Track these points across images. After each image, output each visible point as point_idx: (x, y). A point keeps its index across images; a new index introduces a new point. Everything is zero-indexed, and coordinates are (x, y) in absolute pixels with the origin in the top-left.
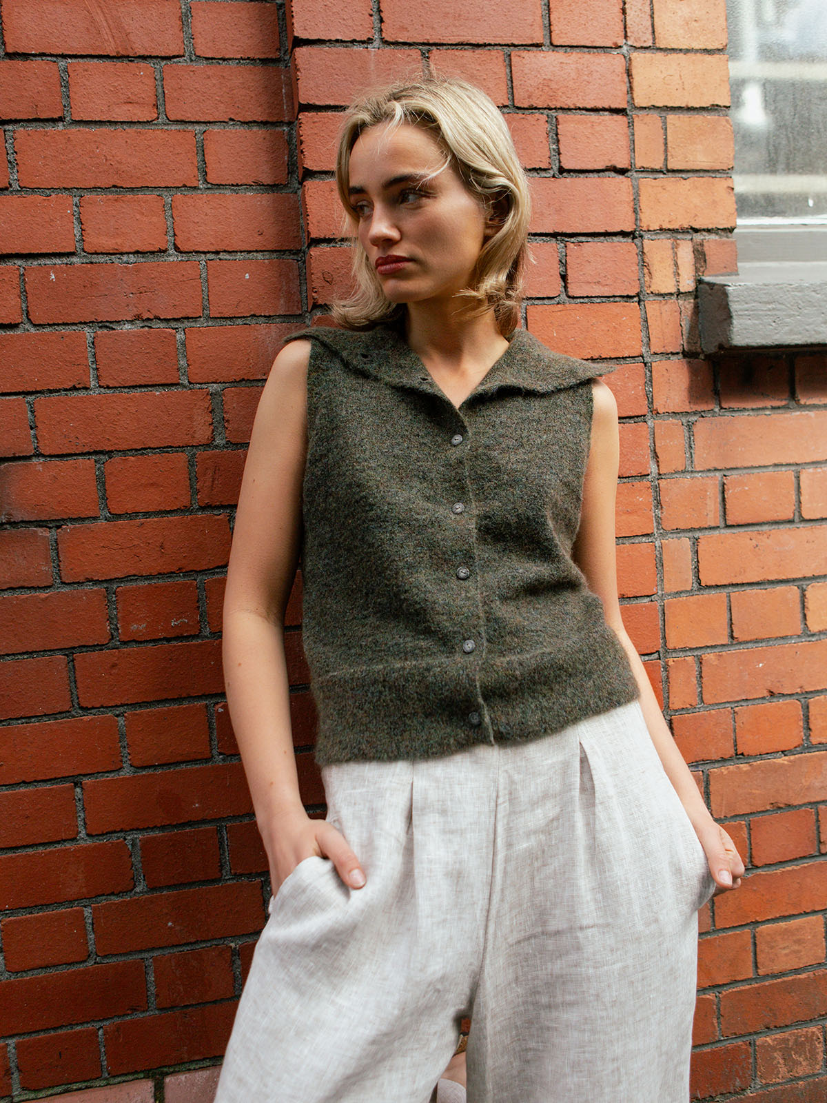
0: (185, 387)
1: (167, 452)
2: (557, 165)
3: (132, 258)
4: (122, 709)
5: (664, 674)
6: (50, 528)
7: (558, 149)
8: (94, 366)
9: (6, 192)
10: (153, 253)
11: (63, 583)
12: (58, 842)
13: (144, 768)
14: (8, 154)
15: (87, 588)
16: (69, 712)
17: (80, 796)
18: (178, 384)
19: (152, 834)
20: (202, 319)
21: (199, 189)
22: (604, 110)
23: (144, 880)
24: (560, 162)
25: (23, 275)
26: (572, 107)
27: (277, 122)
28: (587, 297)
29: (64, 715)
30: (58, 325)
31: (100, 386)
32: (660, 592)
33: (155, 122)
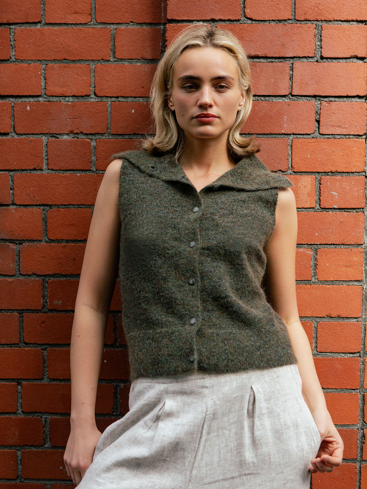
0: (94, 172)
1: (81, 207)
2: (320, 54)
3: (71, 99)
4: (45, 347)
5: (362, 367)
6: (16, 244)
7: (321, 45)
8: (46, 158)
9: (8, 62)
10: (82, 96)
11: (21, 274)
12: (7, 413)
13: (54, 380)
14: (11, 41)
15: (33, 278)
16: (18, 344)
17: (20, 391)
18: (90, 170)
19: (56, 417)
20: (106, 134)
21: (110, 61)
22: (353, 21)
23: (50, 441)
24: (321, 53)
25: (13, 106)
26: (332, 19)
27: (157, 23)
28: (332, 135)
29: (16, 346)
30: (29, 134)
31: (48, 169)
32: (364, 317)
33: (89, 24)
